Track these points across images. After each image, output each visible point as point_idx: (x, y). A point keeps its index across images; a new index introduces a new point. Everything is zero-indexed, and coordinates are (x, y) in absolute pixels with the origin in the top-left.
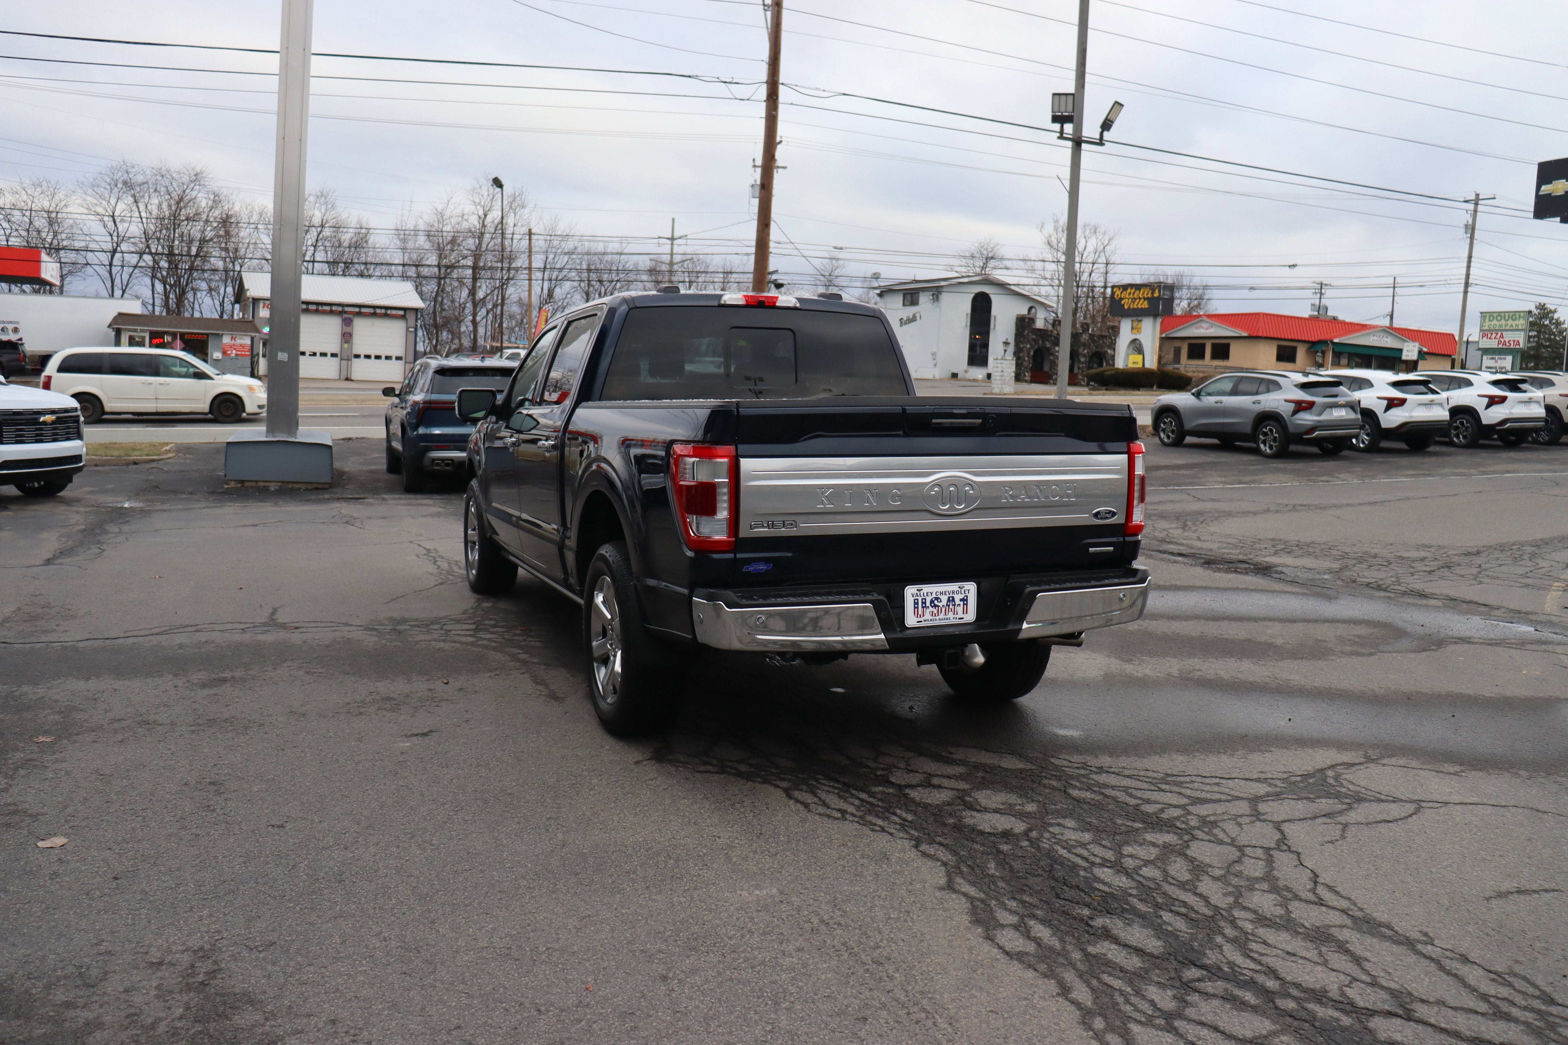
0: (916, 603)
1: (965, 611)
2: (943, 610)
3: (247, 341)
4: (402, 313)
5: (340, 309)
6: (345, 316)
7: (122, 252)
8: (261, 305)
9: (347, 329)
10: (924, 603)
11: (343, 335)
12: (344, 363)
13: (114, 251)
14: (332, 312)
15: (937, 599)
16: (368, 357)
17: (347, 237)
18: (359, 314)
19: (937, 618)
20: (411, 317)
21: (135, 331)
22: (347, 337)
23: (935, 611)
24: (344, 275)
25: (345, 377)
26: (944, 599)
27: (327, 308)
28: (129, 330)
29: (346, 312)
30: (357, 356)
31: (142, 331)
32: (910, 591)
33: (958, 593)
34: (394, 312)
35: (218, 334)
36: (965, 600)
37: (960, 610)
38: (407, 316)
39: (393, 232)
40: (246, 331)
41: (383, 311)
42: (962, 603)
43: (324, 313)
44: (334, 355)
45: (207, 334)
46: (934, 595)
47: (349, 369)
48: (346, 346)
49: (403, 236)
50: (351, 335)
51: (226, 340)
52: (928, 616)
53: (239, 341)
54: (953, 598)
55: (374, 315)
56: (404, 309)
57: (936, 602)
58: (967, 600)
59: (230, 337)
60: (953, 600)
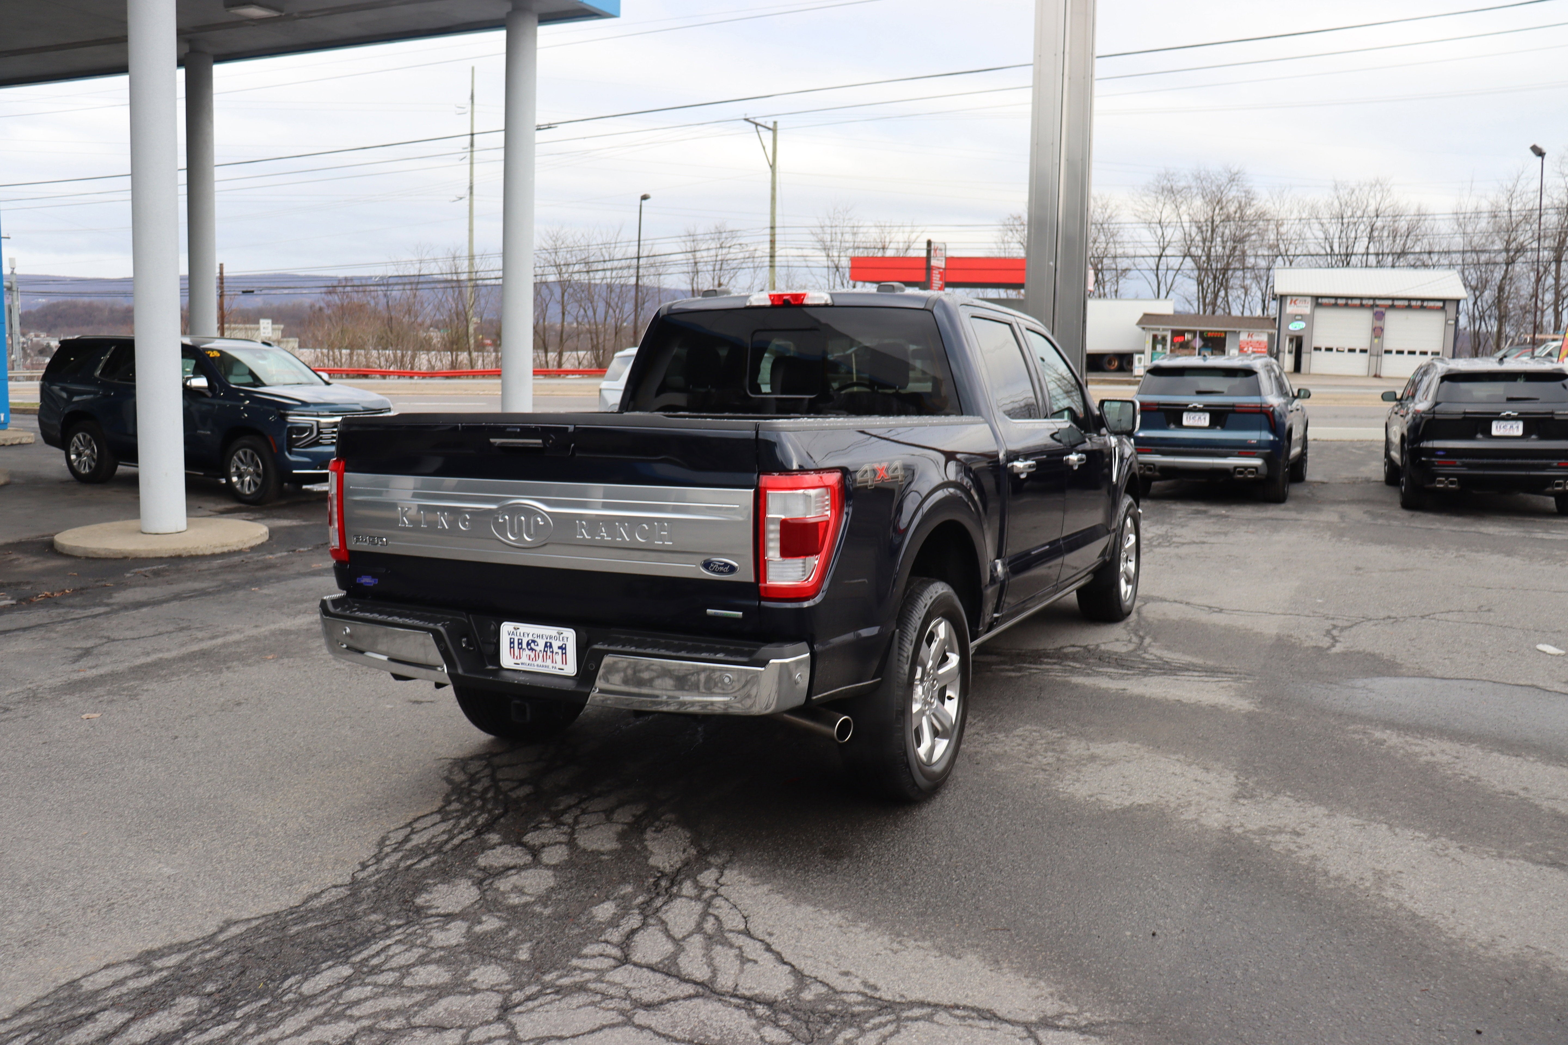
0: (512, 643)
1: (565, 661)
2: (541, 655)
3: (1264, 338)
4: (1441, 304)
5: (1371, 302)
6: (1376, 309)
7: (1166, 256)
8: (1288, 301)
9: (1378, 324)
10: (520, 644)
11: (1374, 329)
12: (1374, 359)
13: (1160, 256)
14: (1362, 306)
15: (534, 641)
16: (1400, 352)
17: (1403, 225)
18: (1392, 307)
19: (536, 663)
20: (1451, 309)
21: (1158, 330)
22: (1378, 332)
23: (532, 656)
24: (1393, 266)
25: (1374, 374)
26: (541, 643)
27: (1357, 302)
28: (1153, 329)
29: (1377, 306)
30: (1388, 352)
31: (1164, 330)
32: (507, 628)
33: (556, 638)
34: (1431, 304)
35: (1235, 332)
36: (563, 648)
37: (558, 658)
38: (1447, 307)
39: (1451, 216)
40: (1263, 328)
41: (1419, 303)
42: (560, 651)
43: (1354, 307)
44: (1363, 351)
45: (1226, 332)
46: (530, 638)
47: (1378, 365)
48: (1376, 341)
49: (1461, 219)
50: (1382, 330)
51: (1243, 337)
52: (524, 659)
53: (1256, 338)
54: (551, 644)
55: (1409, 307)
56: (1444, 301)
57: (532, 645)
58: (565, 649)
59: (1247, 334)
60: (551, 646)
